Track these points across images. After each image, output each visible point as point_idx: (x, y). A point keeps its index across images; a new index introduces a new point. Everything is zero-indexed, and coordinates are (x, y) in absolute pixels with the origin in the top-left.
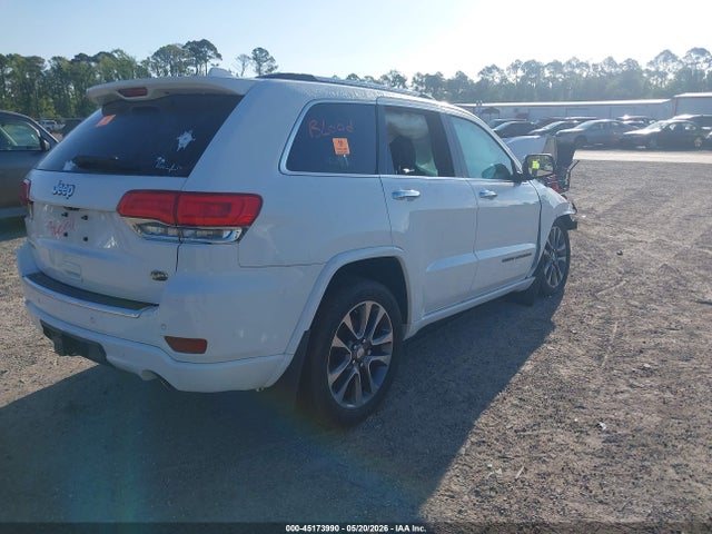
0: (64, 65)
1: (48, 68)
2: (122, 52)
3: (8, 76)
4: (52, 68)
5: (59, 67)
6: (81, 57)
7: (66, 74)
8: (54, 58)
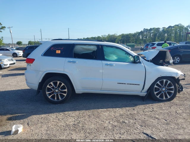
0: (165, 29)
1: (161, 30)
2: (181, 24)
3: (152, 33)
4: (162, 30)
5: (164, 30)
6: (170, 27)
7: (165, 31)
8: (163, 28)
